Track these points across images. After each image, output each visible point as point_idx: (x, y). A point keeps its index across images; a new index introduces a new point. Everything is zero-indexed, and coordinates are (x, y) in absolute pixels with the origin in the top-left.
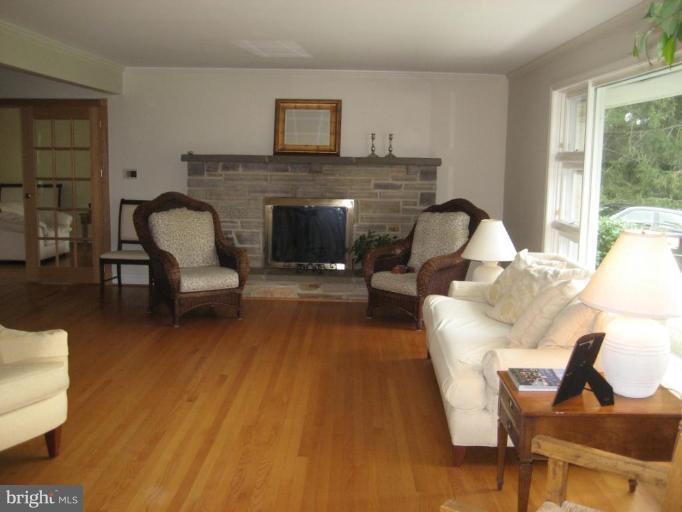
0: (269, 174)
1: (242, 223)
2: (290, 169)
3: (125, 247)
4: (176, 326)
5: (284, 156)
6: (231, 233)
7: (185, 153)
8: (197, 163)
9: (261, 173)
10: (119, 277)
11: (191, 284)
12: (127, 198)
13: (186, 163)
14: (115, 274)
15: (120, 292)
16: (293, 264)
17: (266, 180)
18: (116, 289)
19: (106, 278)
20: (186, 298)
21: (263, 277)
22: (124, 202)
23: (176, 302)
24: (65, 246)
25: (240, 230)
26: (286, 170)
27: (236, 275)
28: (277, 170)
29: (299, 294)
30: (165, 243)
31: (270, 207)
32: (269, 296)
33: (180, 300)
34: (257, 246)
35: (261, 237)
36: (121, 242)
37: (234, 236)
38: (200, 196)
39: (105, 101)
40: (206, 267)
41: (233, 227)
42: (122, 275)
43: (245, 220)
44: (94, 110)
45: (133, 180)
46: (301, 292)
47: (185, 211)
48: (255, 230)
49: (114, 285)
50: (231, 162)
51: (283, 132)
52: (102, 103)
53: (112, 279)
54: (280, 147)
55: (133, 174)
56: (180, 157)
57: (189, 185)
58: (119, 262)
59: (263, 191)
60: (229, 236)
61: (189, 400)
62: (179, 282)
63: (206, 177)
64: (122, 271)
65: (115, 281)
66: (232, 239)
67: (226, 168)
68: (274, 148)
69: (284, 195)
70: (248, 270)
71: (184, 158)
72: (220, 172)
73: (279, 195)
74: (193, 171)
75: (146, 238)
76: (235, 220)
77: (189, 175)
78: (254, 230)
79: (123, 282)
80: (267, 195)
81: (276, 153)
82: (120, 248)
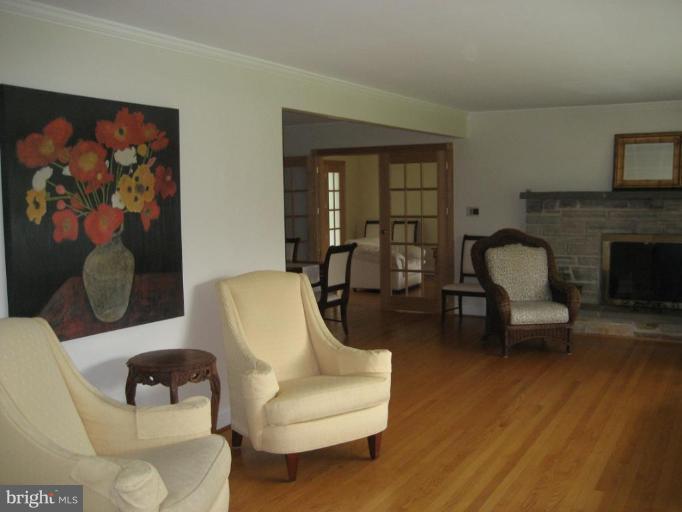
0: (607, 210)
1: (579, 259)
2: (629, 205)
3: (466, 279)
4: (506, 357)
5: (623, 192)
6: (568, 268)
7: (524, 191)
8: (536, 201)
9: (600, 209)
10: (460, 307)
11: (521, 317)
12: (470, 234)
13: (524, 201)
14: (457, 305)
15: (460, 322)
16: (632, 303)
17: (604, 216)
18: (457, 320)
19: (447, 308)
20: (517, 331)
21: (598, 314)
22: (467, 238)
23: (506, 334)
24: (418, 278)
25: (577, 266)
26: (626, 206)
27: (567, 310)
28: (616, 206)
29: (635, 333)
30: (499, 277)
31: (607, 244)
32: (603, 333)
33: (509, 332)
34: (594, 282)
35: (598, 274)
36: (463, 275)
37: (571, 272)
38: (537, 233)
39: (451, 144)
40: (537, 301)
41: (570, 263)
42: (463, 306)
43: (582, 256)
44: (441, 154)
45: (475, 217)
46: (636, 330)
47: (519, 247)
48: (591, 267)
49: (456, 315)
50: (569, 198)
51: (623, 168)
52: (448, 147)
53: (454, 309)
54: (618, 182)
55: (476, 212)
56: (518, 194)
57: (527, 222)
58: (461, 294)
59: (601, 228)
60: (566, 272)
61: (501, 426)
62: (510, 315)
63: (544, 213)
64: (463, 303)
65: (457, 312)
66: (568, 275)
67: (564, 205)
68: (613, 185)
69: (623, 231)
70: (579, 305)
71: (522, 196)
72: (557, 208)
73: (617, 231)
74: (531, 208)
75: (482, 272)
76: (571, 256)
77: (528, 211)
78: (590, 265)
79: (464, 312)
80: (605, 231)
81: (615, 189)
82: (461, 281)
